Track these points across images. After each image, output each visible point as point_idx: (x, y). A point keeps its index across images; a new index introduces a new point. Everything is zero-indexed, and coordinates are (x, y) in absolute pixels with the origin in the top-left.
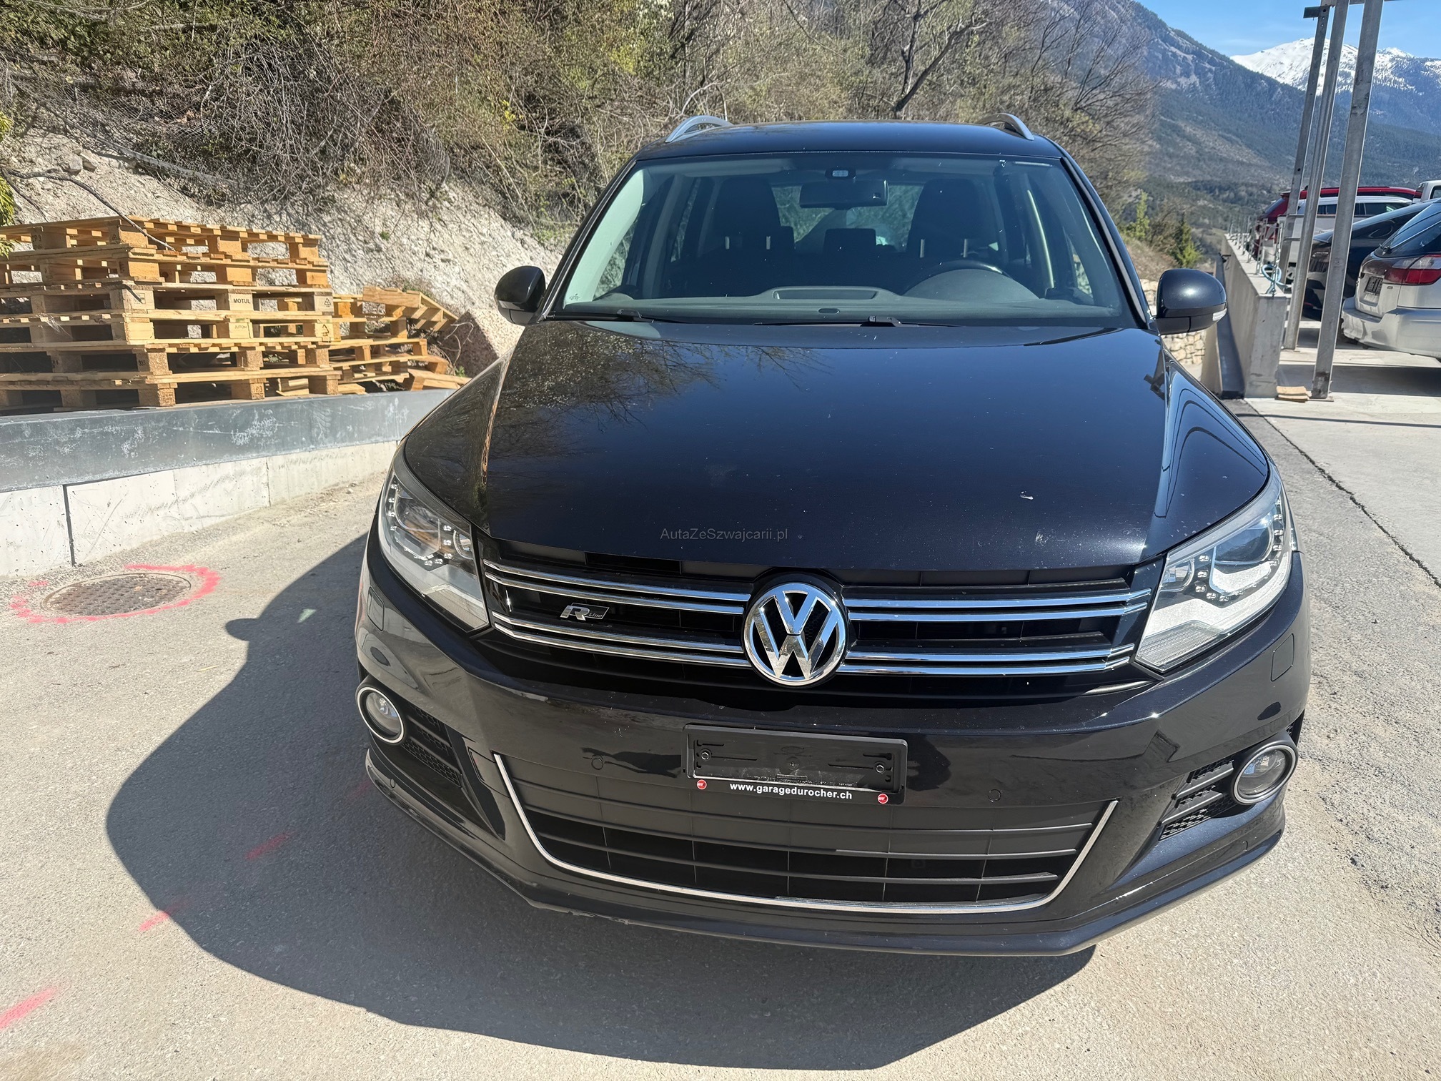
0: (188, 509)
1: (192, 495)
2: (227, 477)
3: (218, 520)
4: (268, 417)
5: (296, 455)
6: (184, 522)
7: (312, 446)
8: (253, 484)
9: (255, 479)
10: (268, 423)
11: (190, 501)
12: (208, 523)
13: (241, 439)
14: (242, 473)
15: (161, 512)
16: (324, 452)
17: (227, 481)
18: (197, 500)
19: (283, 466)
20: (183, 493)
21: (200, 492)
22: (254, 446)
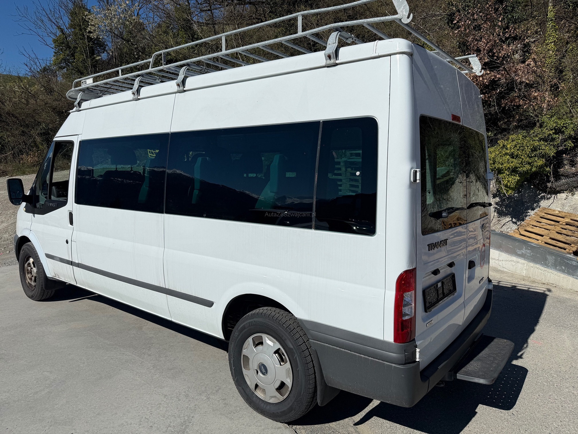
0: (500, 263)
1: (503, 261)
2: (513, 261)
3: (508, 271)
4: (529, 250)
5: (538, 266)
6: (499, 266)
7: (545, 266)
8: (521, 267)
9: (522, 266)
10: (528, 251)
11: (501, 262)
12: (505, 270)
13: (519, 252)
14: (518, 262)
15: (494, 260)
16: (551, 271)
17: (513, 262)
18: (504, 262)
19: (532, 267)
20: (501, 259)
21: (505, 261)
22: (522, 256)
